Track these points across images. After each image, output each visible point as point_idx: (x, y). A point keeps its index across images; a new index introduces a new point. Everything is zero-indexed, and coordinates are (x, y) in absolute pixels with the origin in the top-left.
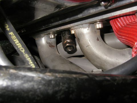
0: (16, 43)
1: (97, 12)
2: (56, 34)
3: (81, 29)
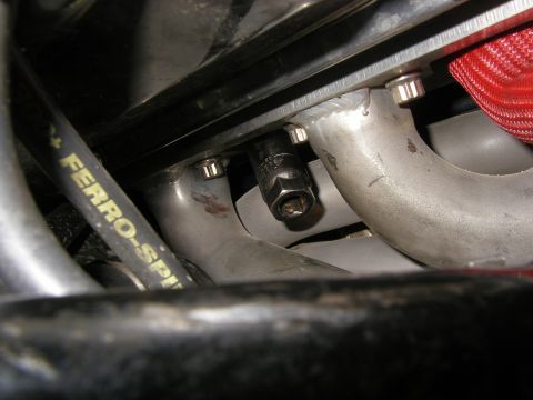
0: (95, 201)
1: (410, 25)
2: (226, 157)
3: (334, 114)
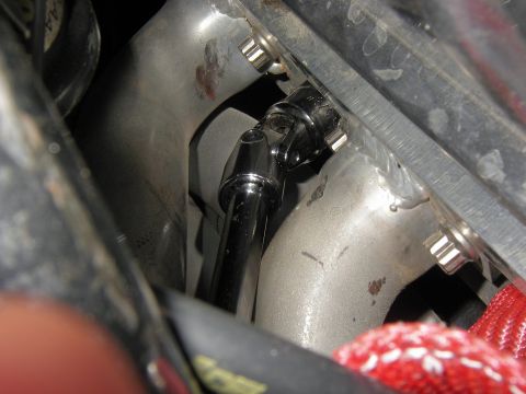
3: (377, 169)
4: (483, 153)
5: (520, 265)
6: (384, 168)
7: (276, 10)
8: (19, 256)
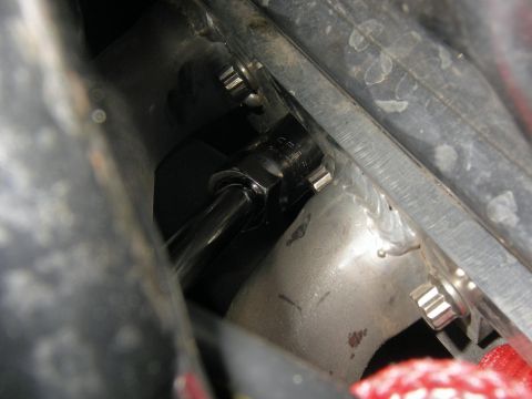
4: (495, 194)
5: (523, 321)
6: (373, 210)
7: (263, 35)
8: (55, 232)
